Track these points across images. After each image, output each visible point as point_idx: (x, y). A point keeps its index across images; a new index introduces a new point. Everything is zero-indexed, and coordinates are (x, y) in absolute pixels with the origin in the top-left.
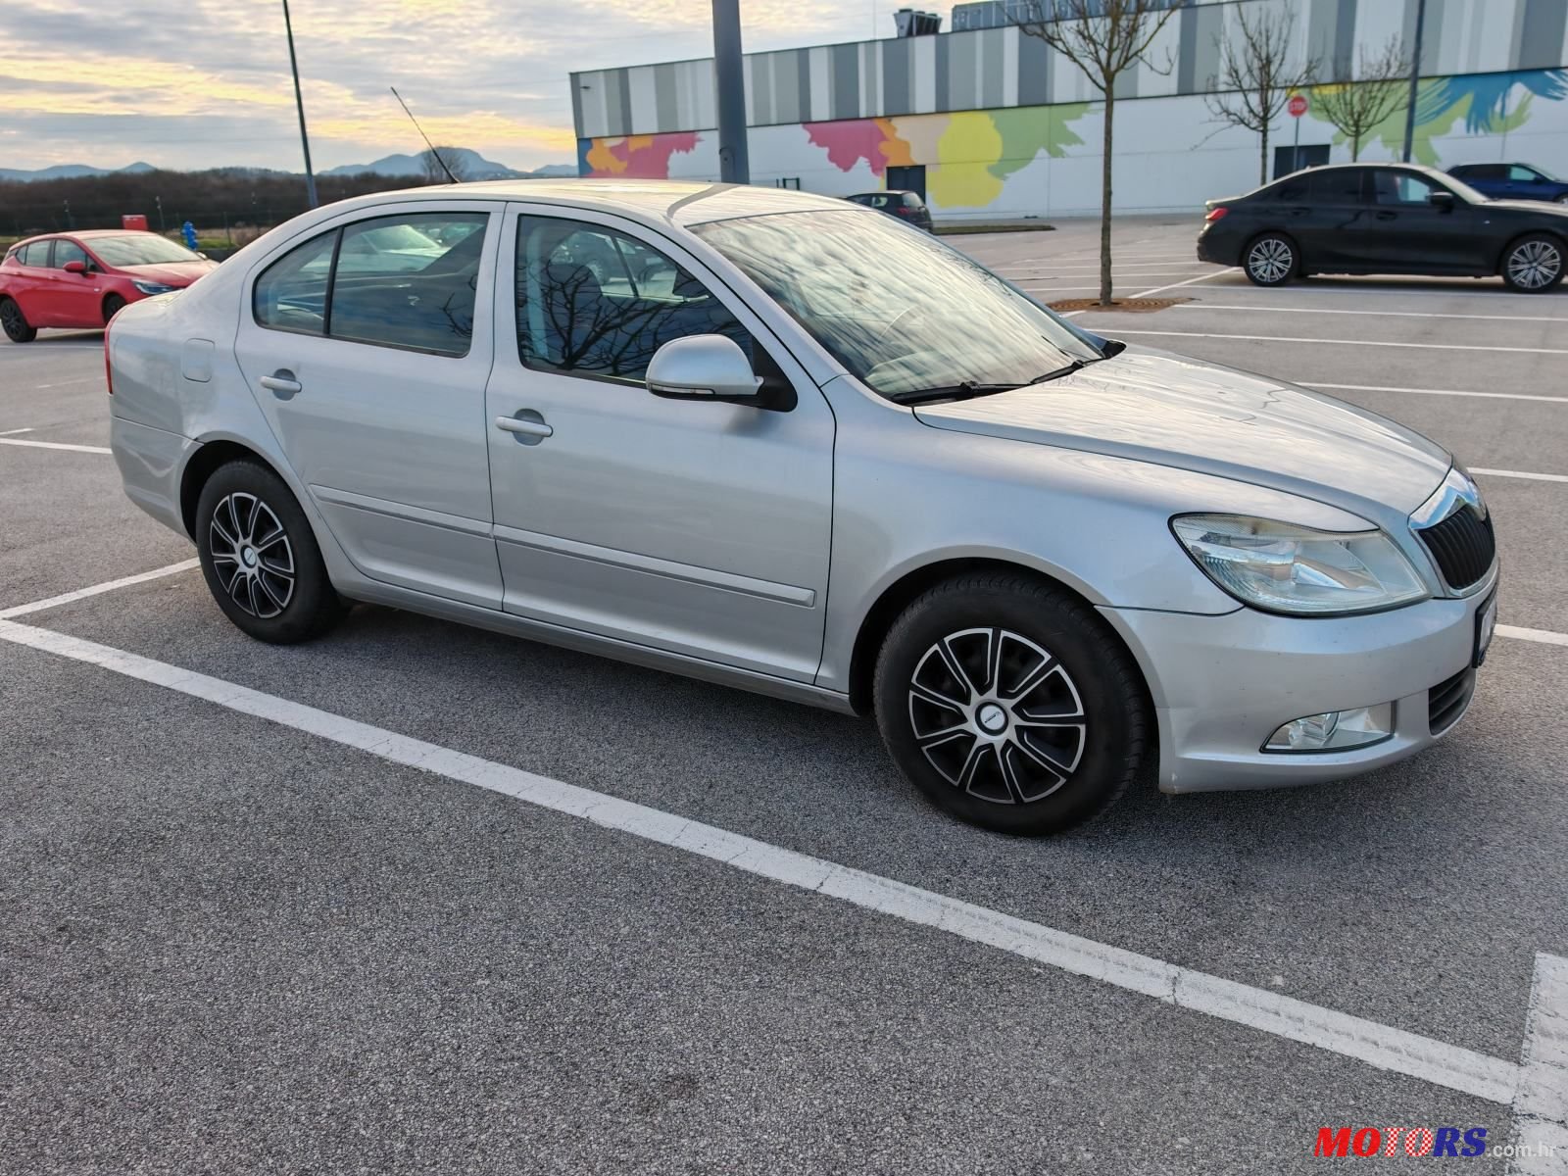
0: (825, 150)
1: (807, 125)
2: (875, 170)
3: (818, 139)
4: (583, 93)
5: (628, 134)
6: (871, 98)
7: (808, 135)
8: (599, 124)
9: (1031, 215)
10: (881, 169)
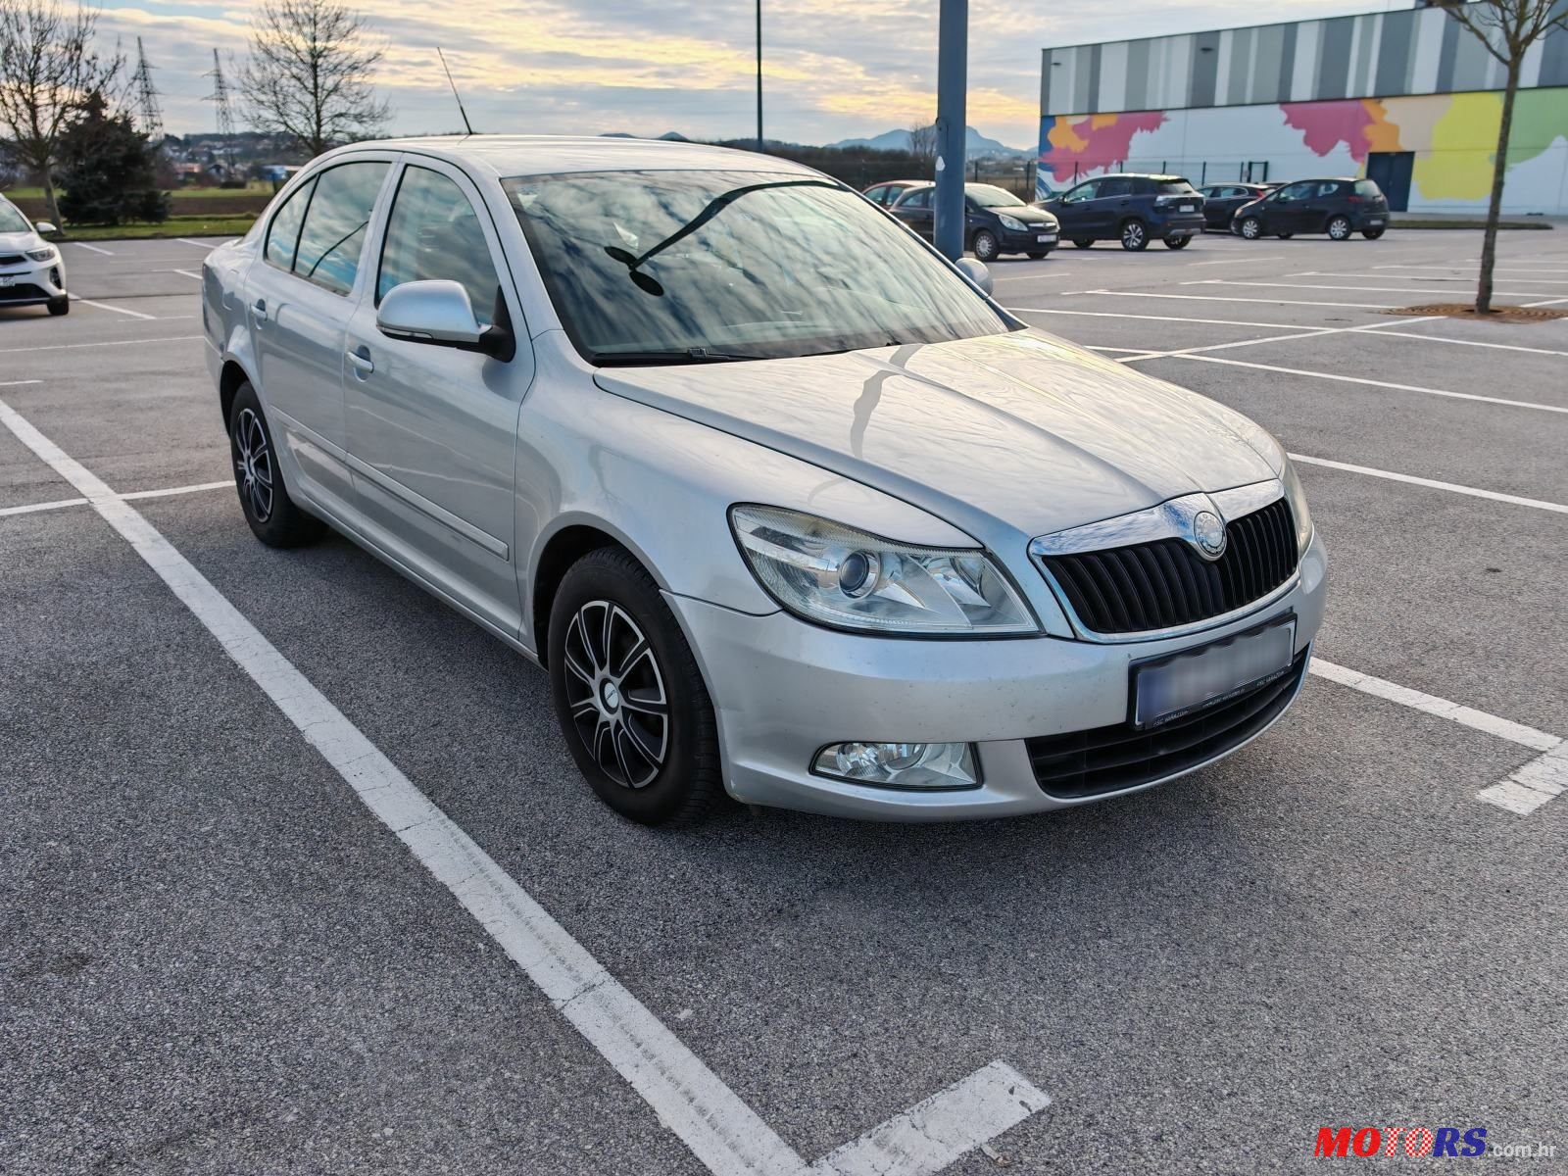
0: (1302, 133)
1: (1286, 106)
2: (1355, 155)
3: (1294, 121)
4: (1054, 70)
5: (1093, 112)
6: (1361, 75)
7: (1284, 116)
8: (1065, 102)
9: (1535, 211)
10: (1363, 155)
